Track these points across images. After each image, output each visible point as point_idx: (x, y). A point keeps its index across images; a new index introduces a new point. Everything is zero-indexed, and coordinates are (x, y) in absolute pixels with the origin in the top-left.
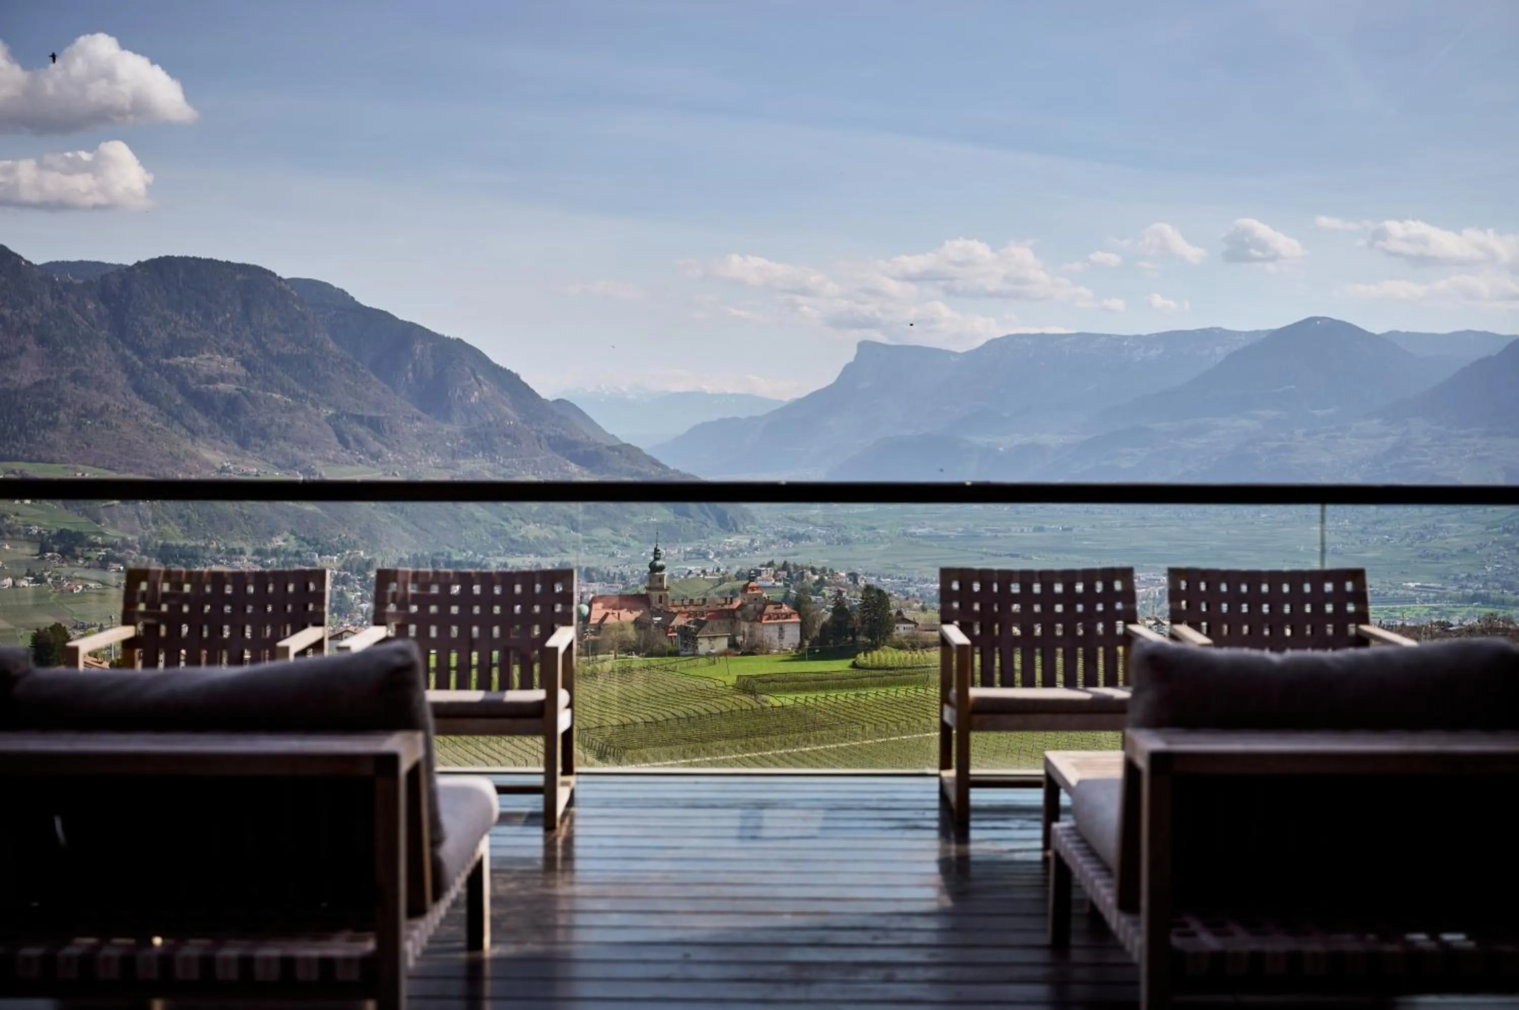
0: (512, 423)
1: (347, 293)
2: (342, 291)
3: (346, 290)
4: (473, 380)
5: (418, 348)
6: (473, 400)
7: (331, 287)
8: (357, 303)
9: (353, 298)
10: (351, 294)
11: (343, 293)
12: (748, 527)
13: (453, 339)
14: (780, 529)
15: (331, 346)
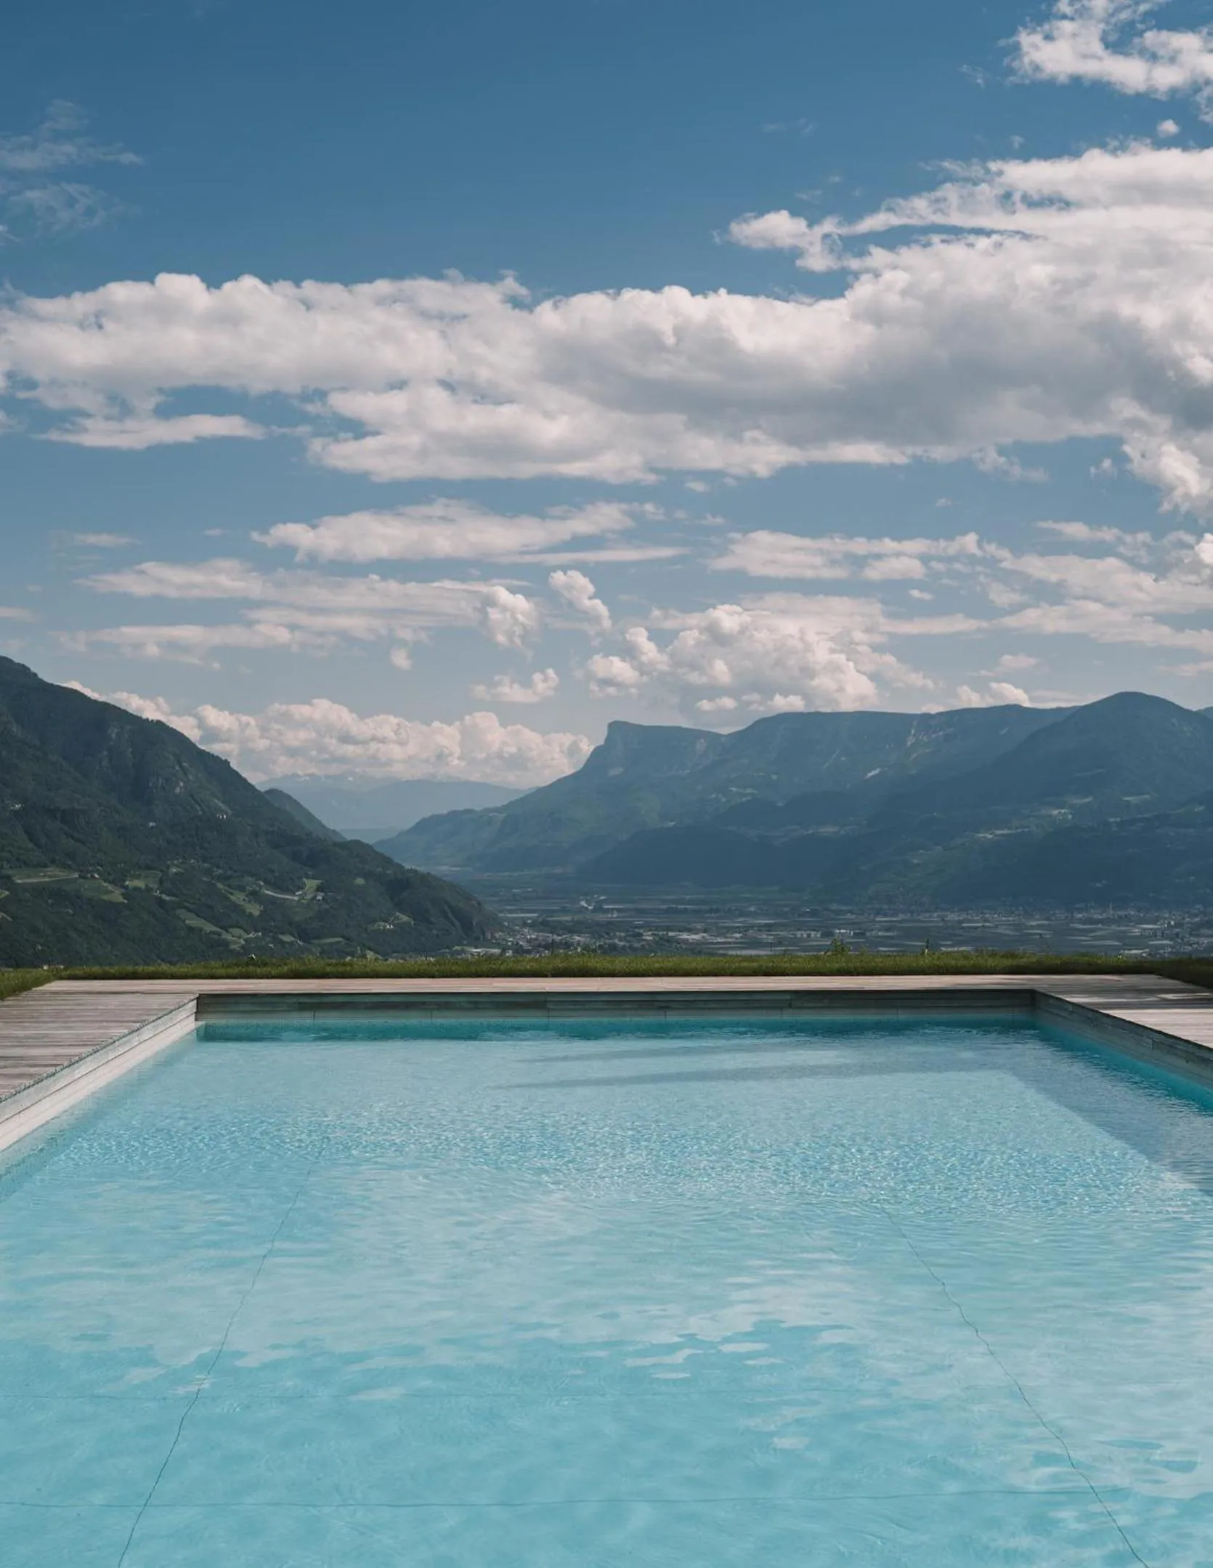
0: (225, 817)
1: (29, 669)
2: (23, 666)
3: (27, 664)
4: (177, 768)
5: (113, 732)
6: (178, 790)
7: (10, 661)
8: (41, 680)
9: (35, 675)
10: (33, 669)
11: (24, 669)
12: (497, 935)
13: (152, 721)
14: (533, 937)
15: (15, 729)
